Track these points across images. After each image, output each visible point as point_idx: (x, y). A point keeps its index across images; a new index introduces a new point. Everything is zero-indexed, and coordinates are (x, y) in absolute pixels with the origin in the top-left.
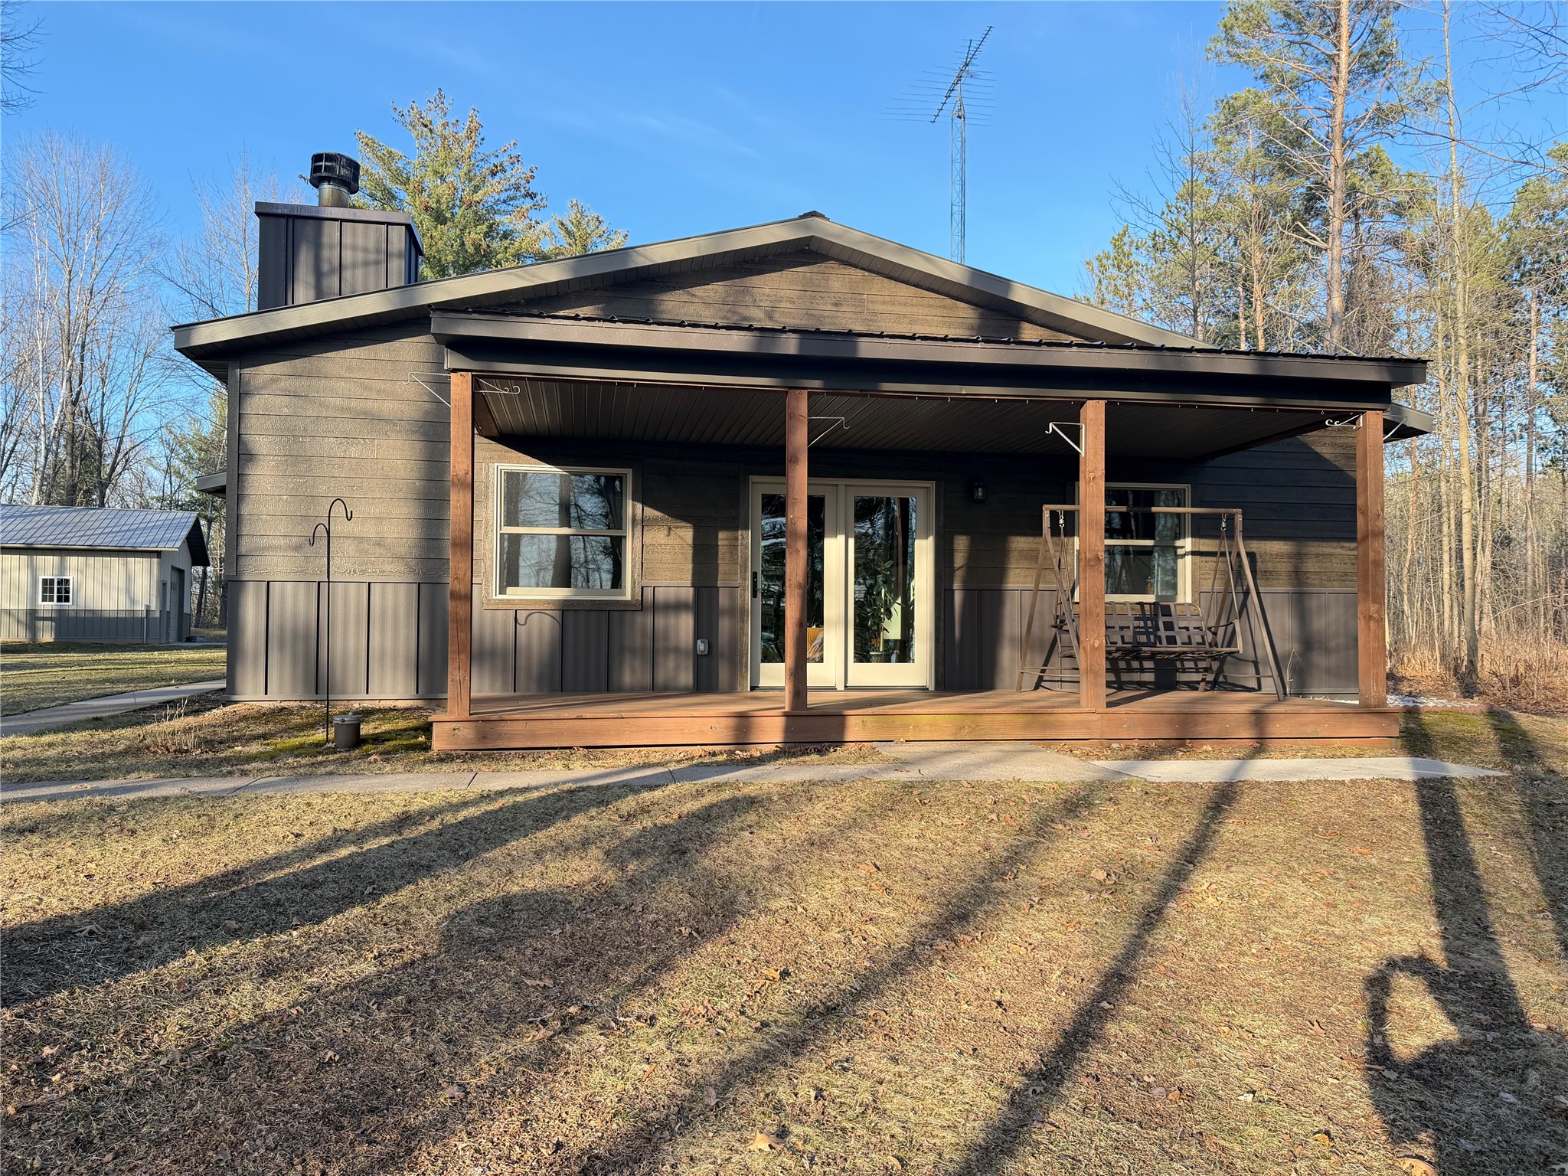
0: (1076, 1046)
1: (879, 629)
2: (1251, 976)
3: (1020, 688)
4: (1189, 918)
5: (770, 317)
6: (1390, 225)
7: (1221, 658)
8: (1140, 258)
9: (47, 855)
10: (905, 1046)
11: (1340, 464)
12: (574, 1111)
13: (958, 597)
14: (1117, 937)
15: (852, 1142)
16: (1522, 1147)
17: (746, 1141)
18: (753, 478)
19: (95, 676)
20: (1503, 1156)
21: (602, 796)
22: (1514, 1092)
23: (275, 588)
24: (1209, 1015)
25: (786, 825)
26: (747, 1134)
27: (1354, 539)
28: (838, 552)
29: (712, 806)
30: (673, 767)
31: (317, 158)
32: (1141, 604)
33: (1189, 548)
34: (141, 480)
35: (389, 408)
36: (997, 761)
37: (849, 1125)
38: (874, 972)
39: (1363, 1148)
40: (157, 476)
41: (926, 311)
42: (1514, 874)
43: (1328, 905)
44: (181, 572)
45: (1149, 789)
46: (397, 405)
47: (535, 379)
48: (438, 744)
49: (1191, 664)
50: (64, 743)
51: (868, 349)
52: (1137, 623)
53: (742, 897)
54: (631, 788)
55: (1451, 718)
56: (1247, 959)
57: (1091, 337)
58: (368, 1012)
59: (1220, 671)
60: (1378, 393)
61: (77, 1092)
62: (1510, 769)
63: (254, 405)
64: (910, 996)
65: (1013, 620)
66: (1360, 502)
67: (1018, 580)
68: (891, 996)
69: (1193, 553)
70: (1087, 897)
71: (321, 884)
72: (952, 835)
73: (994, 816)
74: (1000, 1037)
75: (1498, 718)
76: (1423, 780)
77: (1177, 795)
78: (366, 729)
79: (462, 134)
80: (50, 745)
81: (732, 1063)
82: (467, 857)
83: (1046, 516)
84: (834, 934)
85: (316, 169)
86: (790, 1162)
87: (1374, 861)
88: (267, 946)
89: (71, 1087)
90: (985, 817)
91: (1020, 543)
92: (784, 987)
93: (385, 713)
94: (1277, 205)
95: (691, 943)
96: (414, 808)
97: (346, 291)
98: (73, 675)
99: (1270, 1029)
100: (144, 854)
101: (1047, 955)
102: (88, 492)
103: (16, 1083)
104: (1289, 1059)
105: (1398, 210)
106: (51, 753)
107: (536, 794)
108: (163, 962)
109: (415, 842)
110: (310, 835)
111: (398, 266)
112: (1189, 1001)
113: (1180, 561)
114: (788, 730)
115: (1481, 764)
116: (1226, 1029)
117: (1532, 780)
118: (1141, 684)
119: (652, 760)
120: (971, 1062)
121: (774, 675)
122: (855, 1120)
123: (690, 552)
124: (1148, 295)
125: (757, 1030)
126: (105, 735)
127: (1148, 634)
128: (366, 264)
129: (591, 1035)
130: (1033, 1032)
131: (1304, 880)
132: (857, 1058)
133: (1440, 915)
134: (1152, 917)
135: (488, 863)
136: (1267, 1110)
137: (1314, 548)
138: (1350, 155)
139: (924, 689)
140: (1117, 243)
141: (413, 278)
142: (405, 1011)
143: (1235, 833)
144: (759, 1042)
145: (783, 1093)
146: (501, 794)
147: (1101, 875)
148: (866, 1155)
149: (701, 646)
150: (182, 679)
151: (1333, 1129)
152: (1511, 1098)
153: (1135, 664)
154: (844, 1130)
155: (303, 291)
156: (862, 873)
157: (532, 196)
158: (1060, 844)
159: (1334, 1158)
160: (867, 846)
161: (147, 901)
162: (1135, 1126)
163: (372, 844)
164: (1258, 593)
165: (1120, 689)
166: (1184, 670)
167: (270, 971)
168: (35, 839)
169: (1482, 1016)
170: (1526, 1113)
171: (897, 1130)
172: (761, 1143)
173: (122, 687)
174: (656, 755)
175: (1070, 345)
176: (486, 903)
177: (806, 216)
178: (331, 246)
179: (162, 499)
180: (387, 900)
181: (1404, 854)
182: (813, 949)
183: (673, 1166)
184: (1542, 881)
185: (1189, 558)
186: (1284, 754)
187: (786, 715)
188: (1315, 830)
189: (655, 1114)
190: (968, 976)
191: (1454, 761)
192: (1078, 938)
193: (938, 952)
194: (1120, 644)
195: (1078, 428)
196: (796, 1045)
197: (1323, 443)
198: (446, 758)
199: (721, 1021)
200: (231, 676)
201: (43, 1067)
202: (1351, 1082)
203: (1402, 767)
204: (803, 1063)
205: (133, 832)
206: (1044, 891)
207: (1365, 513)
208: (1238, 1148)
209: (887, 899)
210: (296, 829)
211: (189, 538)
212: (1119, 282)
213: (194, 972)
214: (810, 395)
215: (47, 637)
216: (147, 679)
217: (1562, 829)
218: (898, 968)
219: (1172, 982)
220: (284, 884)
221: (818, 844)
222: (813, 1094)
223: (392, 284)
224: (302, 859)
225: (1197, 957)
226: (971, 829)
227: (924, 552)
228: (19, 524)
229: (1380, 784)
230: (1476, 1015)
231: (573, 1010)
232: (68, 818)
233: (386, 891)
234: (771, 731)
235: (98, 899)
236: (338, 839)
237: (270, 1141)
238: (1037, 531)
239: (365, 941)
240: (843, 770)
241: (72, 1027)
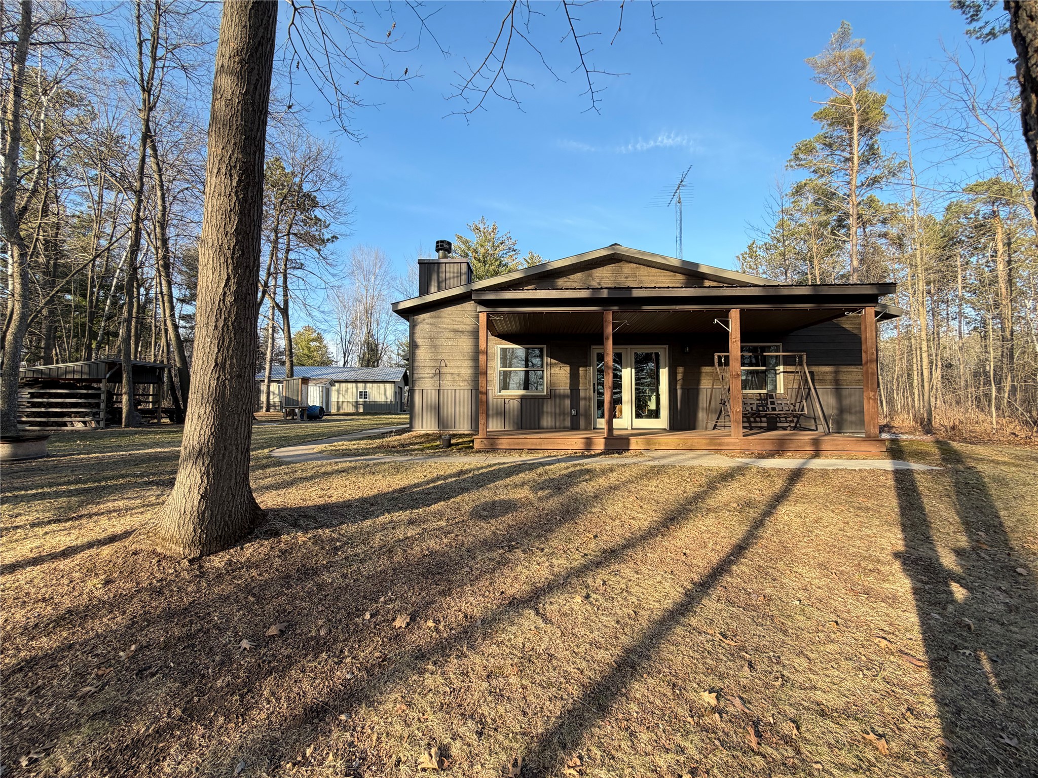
0: (717, 574)
1: (646, 405)
2: (803, 551)
3: (706, 428)
4: (775, 525)
5: (600, 285)
6: (879, 228)
7: (798, 417)
8: (761, 253)
9: (346, 480)
10: (642, 568)
11: (855, 332)
12: (509, 580)
13: (679, 392)
14: (740, 532)
15: (616, 603)
16: (942, 639)
17: (573, 598)
18: (593, 347)
19: (373, 423)
20: (931, 643)
21: (531, 467)
22: (939, 614)
23: (425, 391)
24: (781, 565)
25: (601, 480)
26: (573, 595)
27: (861, 364)
28: (628, 375)
29: (572, 472)
30: (559, 457)
31: (438, 242)
32: (760, 394)
33: (782, 370)
34: (390, 358)
35: (461, 327)
36: (693, 458)
37: (615, 596)
38: (632, 538)
39: (854, 630)
40: (394, 356)
41: (663, 278)
42: (945, 514)
43: (844, 523)
44: (401, 388)
45: (759, 470)
46: (465, 326)
47: (508, 313)
48: (477, 446)
49: (784, 419)
50: (358, 444)
51: (636, 293)
52: (758, 402)
53: (582, 507)
54: (542, 464)
55: (915, 443)
56: (802, 544)
57: (732, 283)
58: (441, 539)
59: (798, 422)
60: (872, 299)
61: (345, 558)
62: (945, 466)
63: (418, 329)
64: (646, 548)
65: (703, 400)
66: (863, 348)
67: (706, 384)
68: (639, 548)
69: (784, 372)
70: (728, 513)
71: (430, 493)
72: (670, 486)
73: (689, 480)
74: (683, 567)
75: (941, 444)
76: (897, 470)
77: (772, 473)
78: (453, 441)
79: (490, 230)
80: (354, 444)
81: (571, 568)
82: (481, 486)
83: (716, 357)
84: (617, 523)
85: (437, 246)
86: (589, 608)
87: (869, 505)
88: (411, 514)
89: (344, 556)
90: (685, 480)
91: (706, 369)
92: (594, 541)
93: (461, 436)
94: (824, 225)
95: (560, 523)
96: (464, 468)
97: (447, 287)
98: (365, 422)
99: (811, 575)
100: (376, 481)
101: (708, 536)
102: (374, 362)
103: (327, 554)
104: (819, 588)
105: (884, 222)
106: (354, 447)
107: (507, 465)
108: (377, 517)
109: (464, 480)
110: (430, 477)
111: (464, 277)
112: (772, 559)
113: (778, 376)
114: (606, 444)
115: (930, 464)
116: (789, 573)
117: (957, 472)
118: (761, 428)
119: (552, 455)
120: (670, 576)
121: (602, 423)
122: (618, 594)
123: (568, 376)
124: (764, 267)
125: (582, 556)
126: (371, 442)
127: (763, 407)
128: (454, 277)
129: (519, 554)
130: (699, 567)
131: (833, 511)
132: (622, 571)
133: (903, 531)
134: (759, 524)
135: (488, 488)
136: (806, 609)
137: (844, 369)
138: (859, 199)
139: (665, 429)
140: (750, 248)
141: (470, 281)
142: (454, 539)
143: (799, 490)
144: (582, 561)
145: (590, 581)
146: (495, 465)
147: (735, 505)
148: (621, 609)
149: (573, 412)
150: (398, 424)
151: (839, 621)
152: (938, 617)
153: (758, 419)
154: (613, 598)
155: (433, 289)
156: (631, 500)
157: (515, 251)
158: (717, 492)
159: (838, 633)
160: (633, 489)
161: (375, 496)
162: (741, 609)
163: (450, 480)
164: (815, 389)
165: (751, 430)
166: (780, 422)
167: (411, 522)
168: (344, 474)
169: (923, 577)
170: (945, 624)
171: (635, 600)
172: (578, 599)
173: (379, 426)
174: (554, 453)
175: (723, 287)
176: (486, 503)
177: (612, 245)
178: (442, 272)
179: (396, 364)
180: (452, 500)
181: (886, 502)
182: (608, 528)
183: (544, 605)
184: (961, 518)
185: (782, 374)
186: (827, 457)
187: (605, 438)
188: (839, 490)
189: (539, 585)
190: (672, 542)
191: (914, 462)
192: (722, 530)
193: (660, 532)
194: (750, 411)
195: (728, 321)
196: (598, 564)
197: (847, 323)
198: (479, 451)
199: (568, 552)
200: (411, 423)
201: (336, 549)
202: (851, 601)
203: (888, 465)
204: (599, 570)
205: (374, 473)
206: (709, 510)
207: (866, 352)
208: (790, 624)
209: (641, 510)
210: (425, 474)
211: (403, 376)
212: (751, 263)
213: (386, 521)
214: (613, 313)
215: (361, 410)
216: (388, 424)
217: (973, 495)
218: (643, 538)
219: (764, 551)
220: (418, 493)
221: (613, 488)
222: (602, 583)
223: (463, 283)
224: (426, 485)
225: (777, 541)
226: (678, 484)
227: (664, 374)
228: (352, 373)
229: (874, 471)
230: (920, 576)
231: (513, 543)
232: (355, 468)
233: (453, 497)
234: (600, 444)
235: (360, 495)
236: (438, 478)
237: (404, 581)
238: (712, 365)
239: (444, 514)
240: (627, 461)
241: (346, 536)
